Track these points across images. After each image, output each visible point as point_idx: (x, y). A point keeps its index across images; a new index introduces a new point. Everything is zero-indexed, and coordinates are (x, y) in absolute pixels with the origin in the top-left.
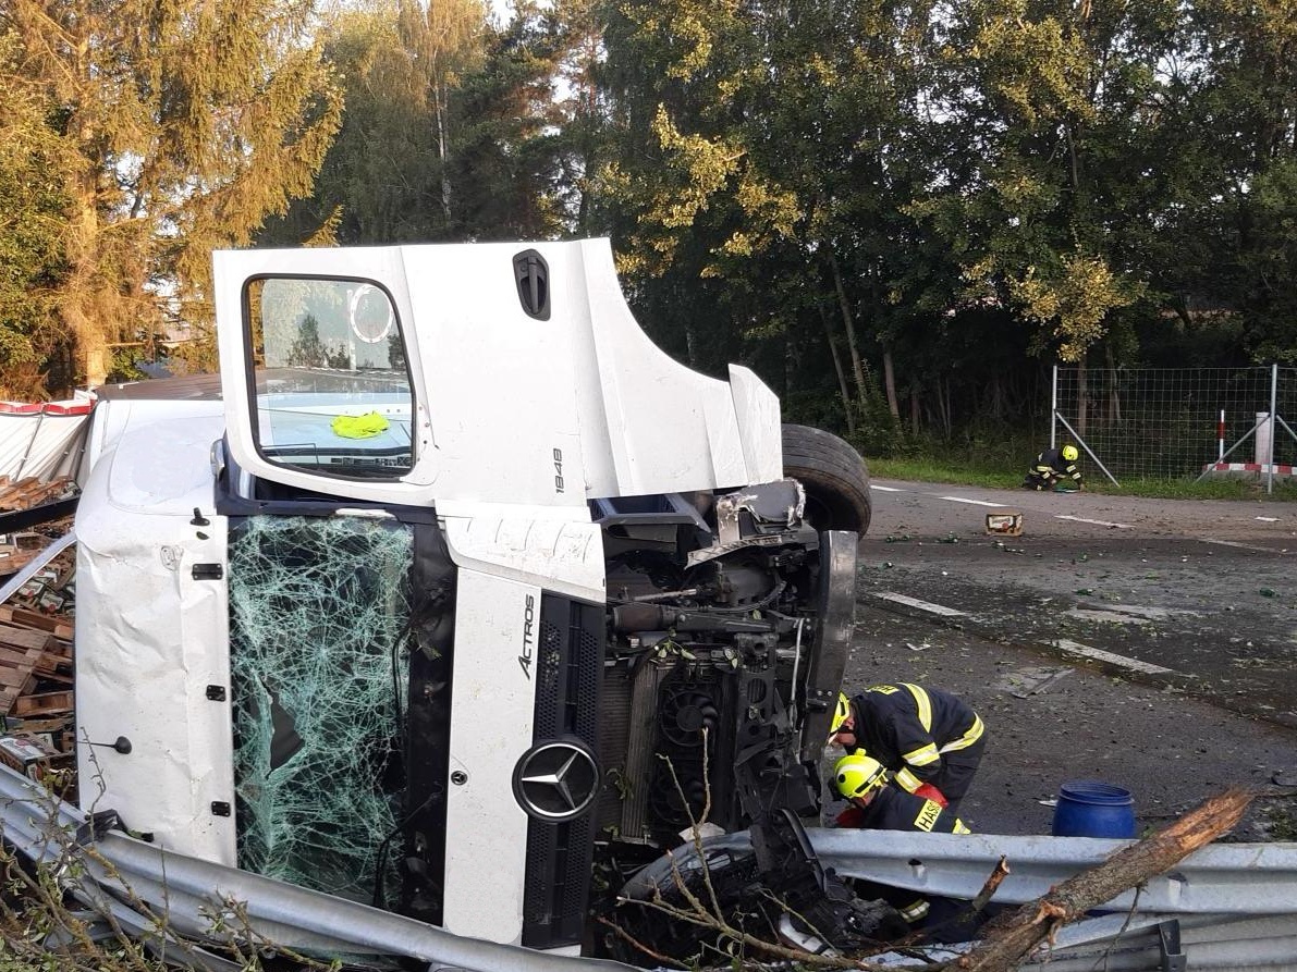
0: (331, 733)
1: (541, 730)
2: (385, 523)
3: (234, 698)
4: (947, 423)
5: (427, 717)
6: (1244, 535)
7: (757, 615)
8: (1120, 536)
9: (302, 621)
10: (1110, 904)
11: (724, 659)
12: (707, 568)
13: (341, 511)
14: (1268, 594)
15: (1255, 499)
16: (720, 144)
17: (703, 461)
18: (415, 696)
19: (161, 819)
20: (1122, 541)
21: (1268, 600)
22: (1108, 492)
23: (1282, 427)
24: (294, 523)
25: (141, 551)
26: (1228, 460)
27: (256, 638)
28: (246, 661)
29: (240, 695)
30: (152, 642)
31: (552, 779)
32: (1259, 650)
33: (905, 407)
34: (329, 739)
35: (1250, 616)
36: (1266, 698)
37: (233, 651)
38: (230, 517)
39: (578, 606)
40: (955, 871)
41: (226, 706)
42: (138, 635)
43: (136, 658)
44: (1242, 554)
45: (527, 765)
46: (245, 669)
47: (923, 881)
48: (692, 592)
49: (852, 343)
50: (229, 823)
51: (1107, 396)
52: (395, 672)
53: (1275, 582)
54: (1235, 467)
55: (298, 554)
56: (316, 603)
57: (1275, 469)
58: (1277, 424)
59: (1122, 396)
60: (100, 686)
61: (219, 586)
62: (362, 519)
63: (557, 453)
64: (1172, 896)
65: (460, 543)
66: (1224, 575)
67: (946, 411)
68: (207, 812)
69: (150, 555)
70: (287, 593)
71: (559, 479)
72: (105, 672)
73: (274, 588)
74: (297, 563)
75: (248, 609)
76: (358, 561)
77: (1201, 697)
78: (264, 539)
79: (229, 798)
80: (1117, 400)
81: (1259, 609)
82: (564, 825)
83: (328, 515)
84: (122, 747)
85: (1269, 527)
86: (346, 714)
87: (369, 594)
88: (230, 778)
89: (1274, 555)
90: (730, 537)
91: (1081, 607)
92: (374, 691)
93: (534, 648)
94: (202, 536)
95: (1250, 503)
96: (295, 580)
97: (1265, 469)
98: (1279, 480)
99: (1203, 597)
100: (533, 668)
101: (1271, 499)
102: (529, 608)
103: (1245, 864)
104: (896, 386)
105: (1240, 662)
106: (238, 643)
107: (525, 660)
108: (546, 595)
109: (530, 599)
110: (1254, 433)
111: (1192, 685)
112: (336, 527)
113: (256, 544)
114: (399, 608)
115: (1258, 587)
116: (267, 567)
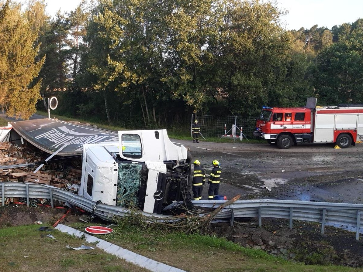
0: (131, 190)
1: (158, 189)
2: (138, 164)
3: (118, 186)
4: (166, 123)
5: (143, 188)
6: (231, 151)
7: (182, 175)
8: (208, 152)
9: (127, 176)
10: (226, 207)
11: (179, 180)
12: (175, 169)
13: (132, 162)
14: (237, 164)
15: (232, 143)
16: (120, 63)
17: (178, 156)
18: (142, 185)
19: (106, 201)
20: (209, 153)
21: (237, 166)
22: (203, 141)
23: (237, 128)
24: (126, 164)
25: (107, 167)
26: (227, 134)
27: (121, 178)
28: (120, 181)
29: (119, 185)
30: (108, 179)
31: (158, 195)
32: (236, 175)
33: (157, 119)
34: (131, 191)
35: (234, 169)
36: (238, 183)
37: (118, 180)
38: (118, 163)
39: (163, 174)
40: (208, 205)
41: (116, 187)
42: (106, 178)
43: (105, 181)
44: (231, 156)
45: (156, 194)
46: (120, 182)
47: (204, 206)
48: (174, 172)
49: (146, 105)
50: (115, 201)
51: (201, 119)
52: (140, 182)
53: (237, 162)
54: (228, 136)
55: (127, 168)
56: (129, 174)
57: (236, 136)
58: (236, 128)
59: (204, 119)
60: (99, 184)
61: (117, 172)
62: (135, 163)
63: (159, 155)
64: (233, 206)
65: (149, 167)
66: (228, 160)
67: (166, 120)
68: (112, 200)
69: (108, 168)
70: (125, 173)
71: (160, 158)
72: (100, 182)
73: (124, 172)
74: (127, 169)
75: (120, 175)
76: (135, 169)
77: (228, 183)
78: (123, 166)
79: (116, 198)
80: (203, 120)
81: (235, 167)
82: (159, 201)
83: (131, 163)
84: (102, 192)
85: (235, 150)
86: (133, 188)
87: (136, 172)
88: (116, 195)
89: (237, 156)
90: (178, 165)
91: (205, 167)
92: (137, 185)
93: (158, 179)
94: (115, 166)
95: (231, 144)
96: (126, 171)
97: (234, 136)
98: (236, 138)
99: (226, 165)
100: (157, 182)
101: (235, 143)
102: (157, 174)
103: (241, 202)
104: (155, 115)
105: (233, 177)
106: (119, 179)
107: (156, 181)
108: (159, 173)
109: (157, 173)
110: (232, 129)
111: (227, 181)
112: (132, 164)
113: (122, 167)
114: (140, 174)
115: (235, 163)
116: (123, 169)
